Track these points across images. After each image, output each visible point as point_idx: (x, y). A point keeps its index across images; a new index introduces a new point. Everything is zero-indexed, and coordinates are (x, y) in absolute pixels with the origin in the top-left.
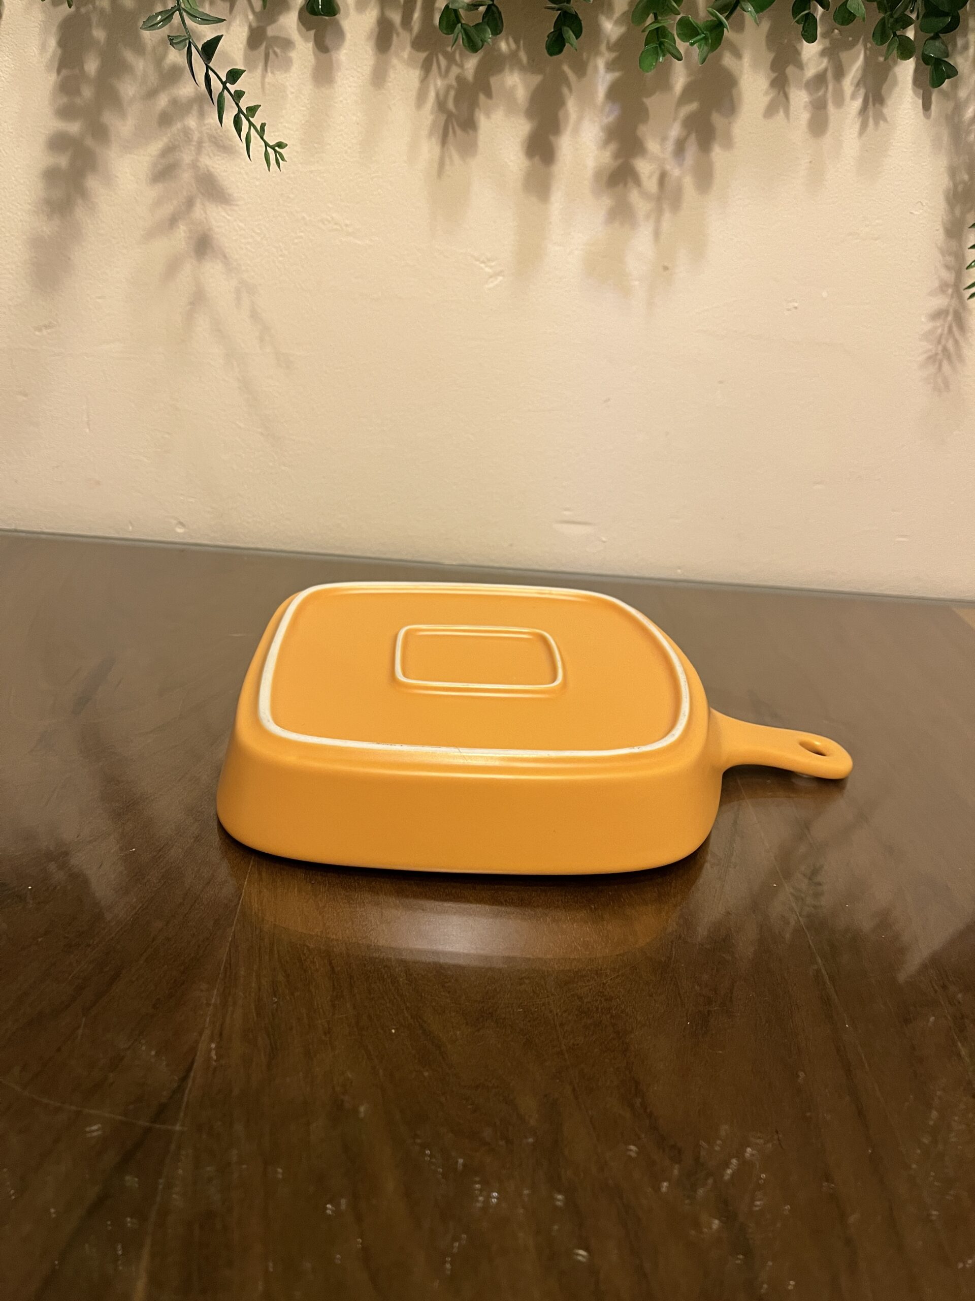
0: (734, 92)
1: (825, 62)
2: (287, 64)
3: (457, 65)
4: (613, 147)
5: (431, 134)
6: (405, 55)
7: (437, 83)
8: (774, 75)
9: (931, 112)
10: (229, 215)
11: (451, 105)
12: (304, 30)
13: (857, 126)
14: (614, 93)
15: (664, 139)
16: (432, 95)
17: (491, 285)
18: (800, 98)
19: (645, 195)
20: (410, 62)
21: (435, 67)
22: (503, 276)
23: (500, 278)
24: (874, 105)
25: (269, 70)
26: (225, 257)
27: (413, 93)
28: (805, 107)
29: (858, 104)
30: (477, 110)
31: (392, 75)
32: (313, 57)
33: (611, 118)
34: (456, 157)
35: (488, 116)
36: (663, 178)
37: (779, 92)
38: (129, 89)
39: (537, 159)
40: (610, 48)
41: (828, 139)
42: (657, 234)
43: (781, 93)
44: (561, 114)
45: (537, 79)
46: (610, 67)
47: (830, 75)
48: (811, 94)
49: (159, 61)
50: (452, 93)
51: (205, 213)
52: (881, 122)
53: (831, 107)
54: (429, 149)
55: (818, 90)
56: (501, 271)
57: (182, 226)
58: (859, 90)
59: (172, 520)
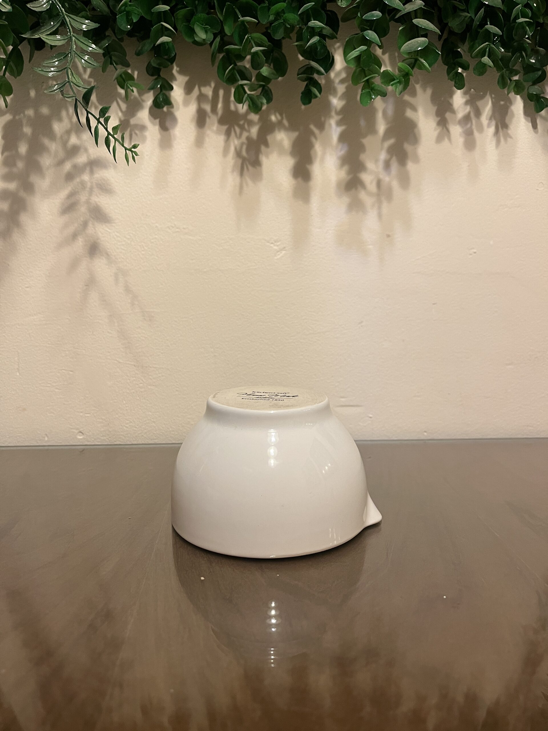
0: (416, 130)
1: (468, 109)
2: (143, 139)
3: (246, 130)
4: (346, 168)
5: (233, 171)
6: (215, 128)
7: (235, 142)
8: (439, 119)
9: (538, 130)
10: (109, 229)
11: (244, 153)
12: (152, 119)
13: (494, 143)
14: (342, 138)
15: (377, 161)
16: (232, 149)
17: (278, 257)
18: (456, 130)
19: (370, 194)
20: (218, 132)
21: (233, 133)
22: (285, 250)
23: (284, 252)
24: (502, 129)
26: (108, 254)
27: (221, 149)
28: (461, 135)
29: (492, 129)
30: (260, 155)
31: (207, 140)
32: (159, 134)
33: (342, 152)
34: (250, 182)
35: (267, 157)
36: (379, 183)
37: (443, 128)
38: (46, 161)
39: (300, 179)
40: (338, 113)
42: (380, 216)
43: (445, 129)
44: (312, 152)
45: (295, 134)
46: (339, 123)
47: (472, 115)
48: (462, 127)
49: (65, 144)
50: (244, 147)
51: (95, 229)
52: (509, 139)
53: (476, 134)
54: (233, 179)
55: (466, 124)
56: (284, 248)
57: (80, 239)
58: (491, 122)
59: (74, 430)
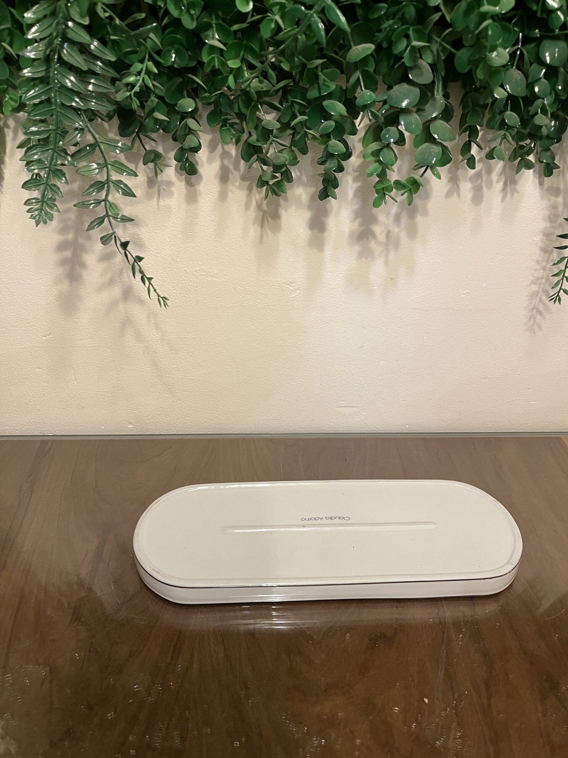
1: (481, 166)
2: (170, 194)
4: (359, 220)
5: (254, 223)
6: (237, 184)
7: (256, 197)
8: (450, 176)
11: (264, 207)
13: (500, 198)
14: (358, 194)
15: (388, 214)
16: (254, 203)
17: (293, 296)
18: (466, 187)
19: (379, 243)
20: (240, 187)
21: (254, 189)
22: (300, 290)
24: (510, 186)
25: (161, 198)
27: (244, 203)
28: (469, 191)
29: (500, 186)
30: (280, 208)
31: (230, 195)
32: (185, 189)
33: (356, 207)
34: (269, 233)
35: (287, 211)
36: (388, 234)
37: (453, 185)
39: (316, 230)
40: (354, 170)
41: (483, 206)
43: (455, 185)
45: (313, 190)
46: (355, 180)
47: (484, 172)
48: (472, 184)
50: (264, 202)
52: (516, 195)
53: (484, 189)
54: (254, 230)
55: (477, 180)
56: (299, 288)
57: (117, 284)
58: (501, 178)
59: (125, 422)
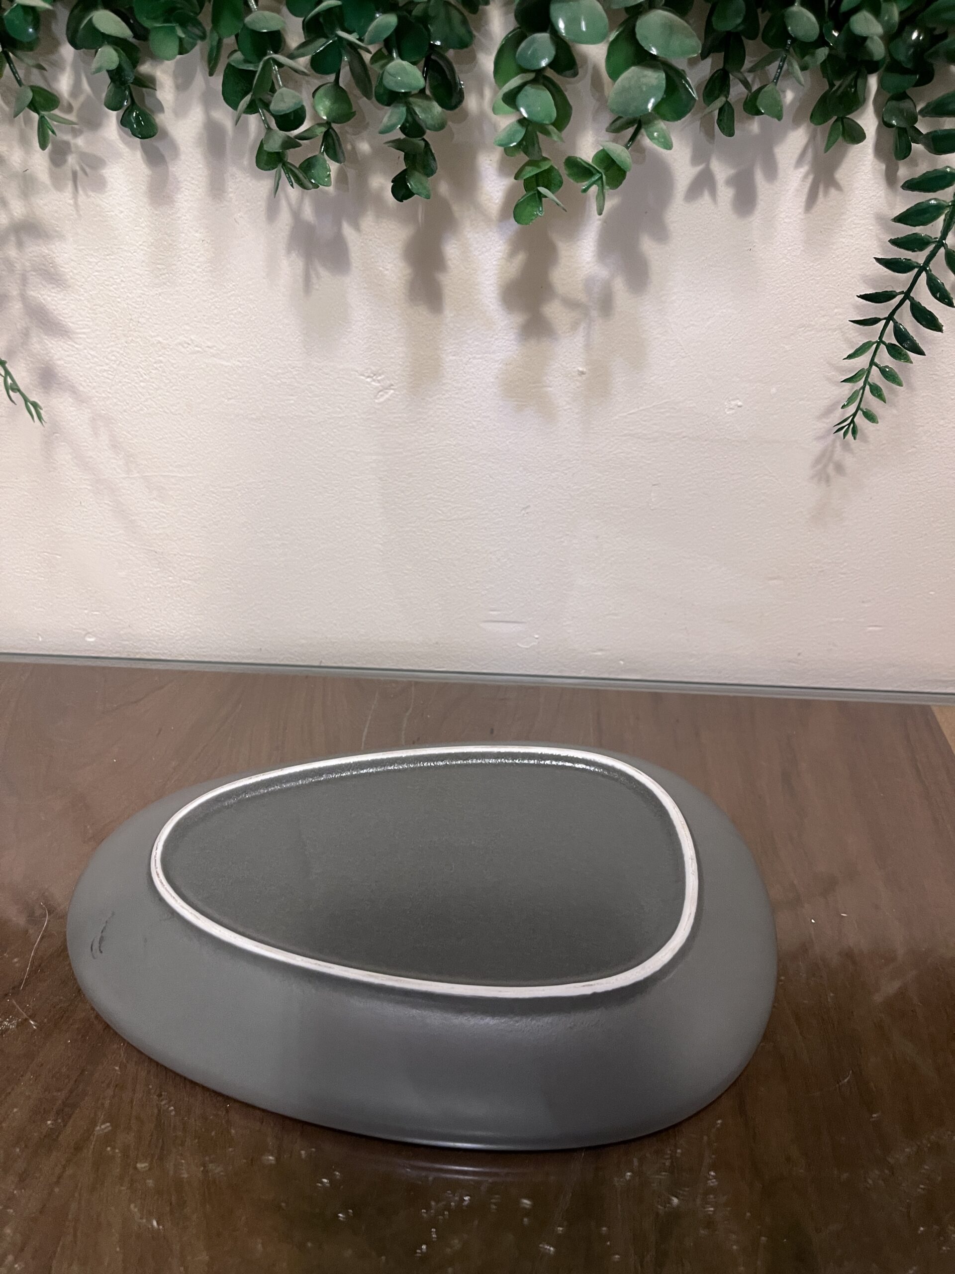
17: (382, 400)
23: (392, 391)
25: (80, 190)
26: (73, 389)
34: (324, 273)
41: (757, 216)
51: (44, 345)
53: (760, 182)
56: (392, 385)
59: (80, 631)
